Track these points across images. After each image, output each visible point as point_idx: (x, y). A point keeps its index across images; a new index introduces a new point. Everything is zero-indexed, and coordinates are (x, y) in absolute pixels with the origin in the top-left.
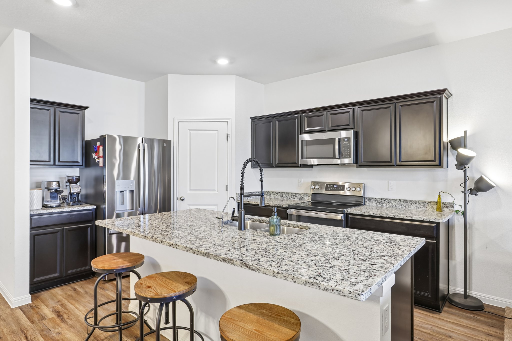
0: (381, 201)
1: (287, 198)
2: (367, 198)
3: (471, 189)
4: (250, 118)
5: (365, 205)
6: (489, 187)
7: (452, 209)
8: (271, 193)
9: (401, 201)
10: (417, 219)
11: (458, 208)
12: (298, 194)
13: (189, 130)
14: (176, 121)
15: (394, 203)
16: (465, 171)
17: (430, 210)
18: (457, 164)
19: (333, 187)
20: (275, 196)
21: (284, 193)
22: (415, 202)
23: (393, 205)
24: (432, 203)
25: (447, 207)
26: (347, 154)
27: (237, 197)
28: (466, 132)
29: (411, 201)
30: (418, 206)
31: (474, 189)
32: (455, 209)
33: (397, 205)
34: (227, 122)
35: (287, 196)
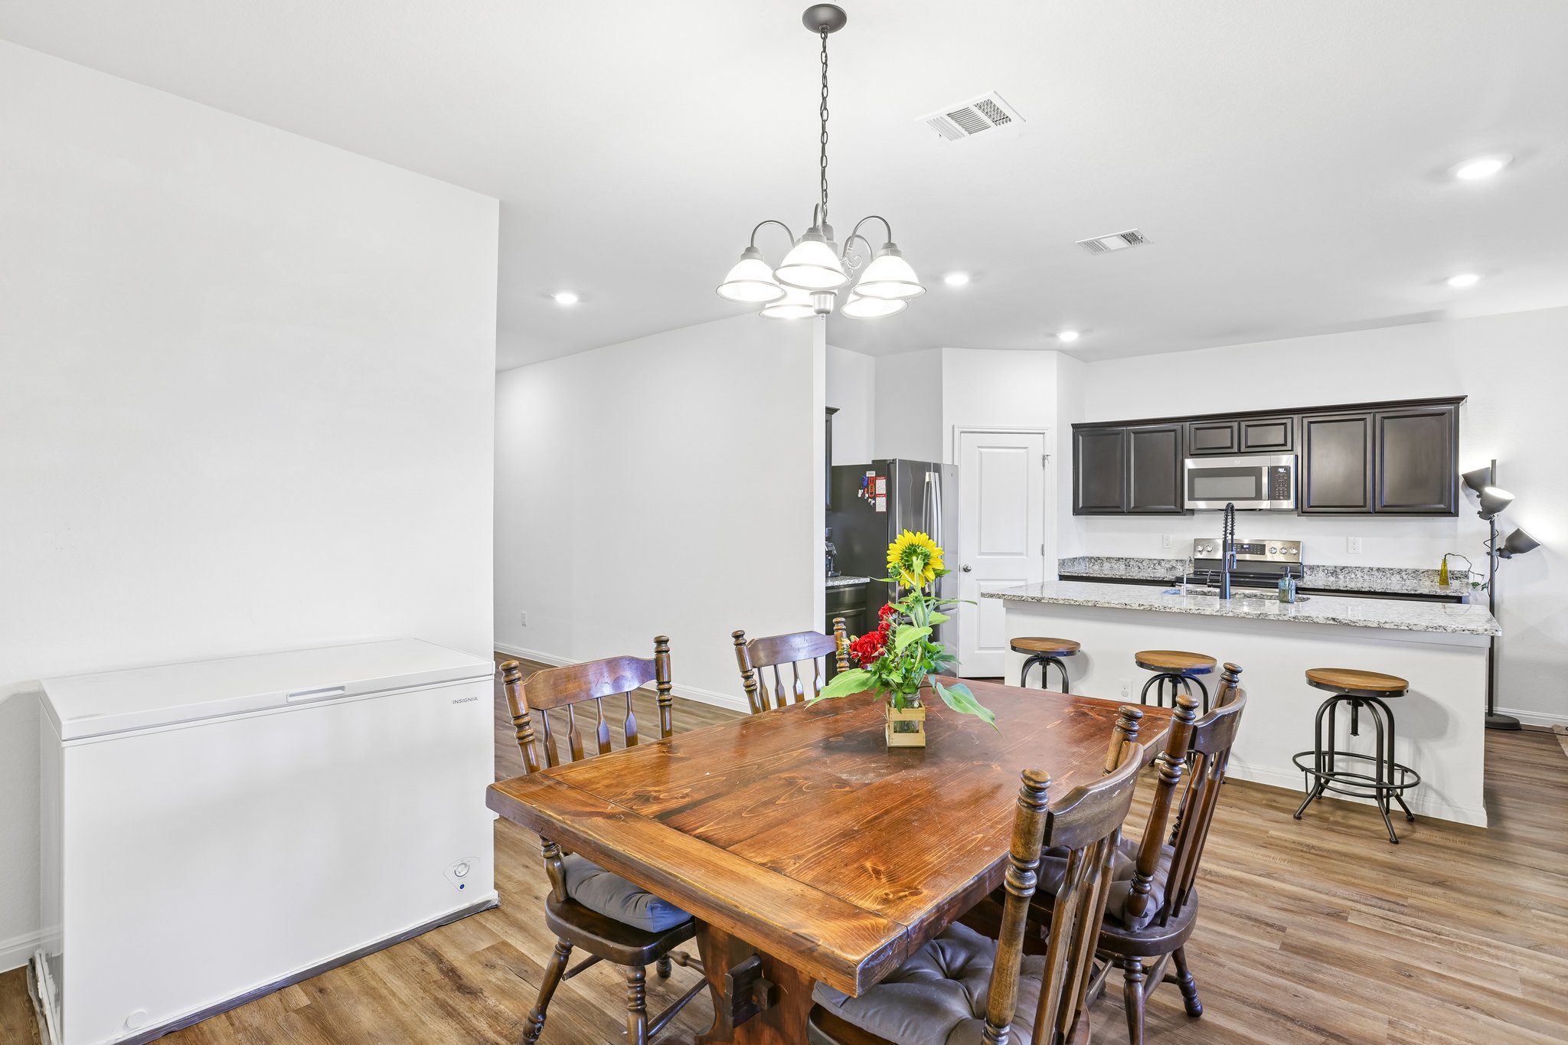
0: (1335, 571)
1: (1139, 568)
2: (1306, 566)
3: (1499, 550)
4: (1072, 425)
5: (1303, 577)
6: (1531, 545)
7: (1466, 580)
8: (1104, 559)
9: (1372, 569)
10: (1424, 593)
11: (1478, 579)
12: (1163, 560)
13: (979, 447)
14: (957, 431)
15: (1359, 574)
16: (1492, 523)
17: (1426, 583)
18: (1481, 510)
19: (1242, 547)
20: (1113, 565)
21: (1133, 559)
22: (1400, 572)
23: (1358, 576)
24: (1429, 573)
25: (1457, 578)
26: (1283, 493)
27: (1059, 565)
28: (1494, 462)
29: (1392, 569)
30: (1405, 577)
31: (1506, 548)
32: (1471, 581)
33: (1365, 577)
34: (1043, 434)
35: (1140, 565)
